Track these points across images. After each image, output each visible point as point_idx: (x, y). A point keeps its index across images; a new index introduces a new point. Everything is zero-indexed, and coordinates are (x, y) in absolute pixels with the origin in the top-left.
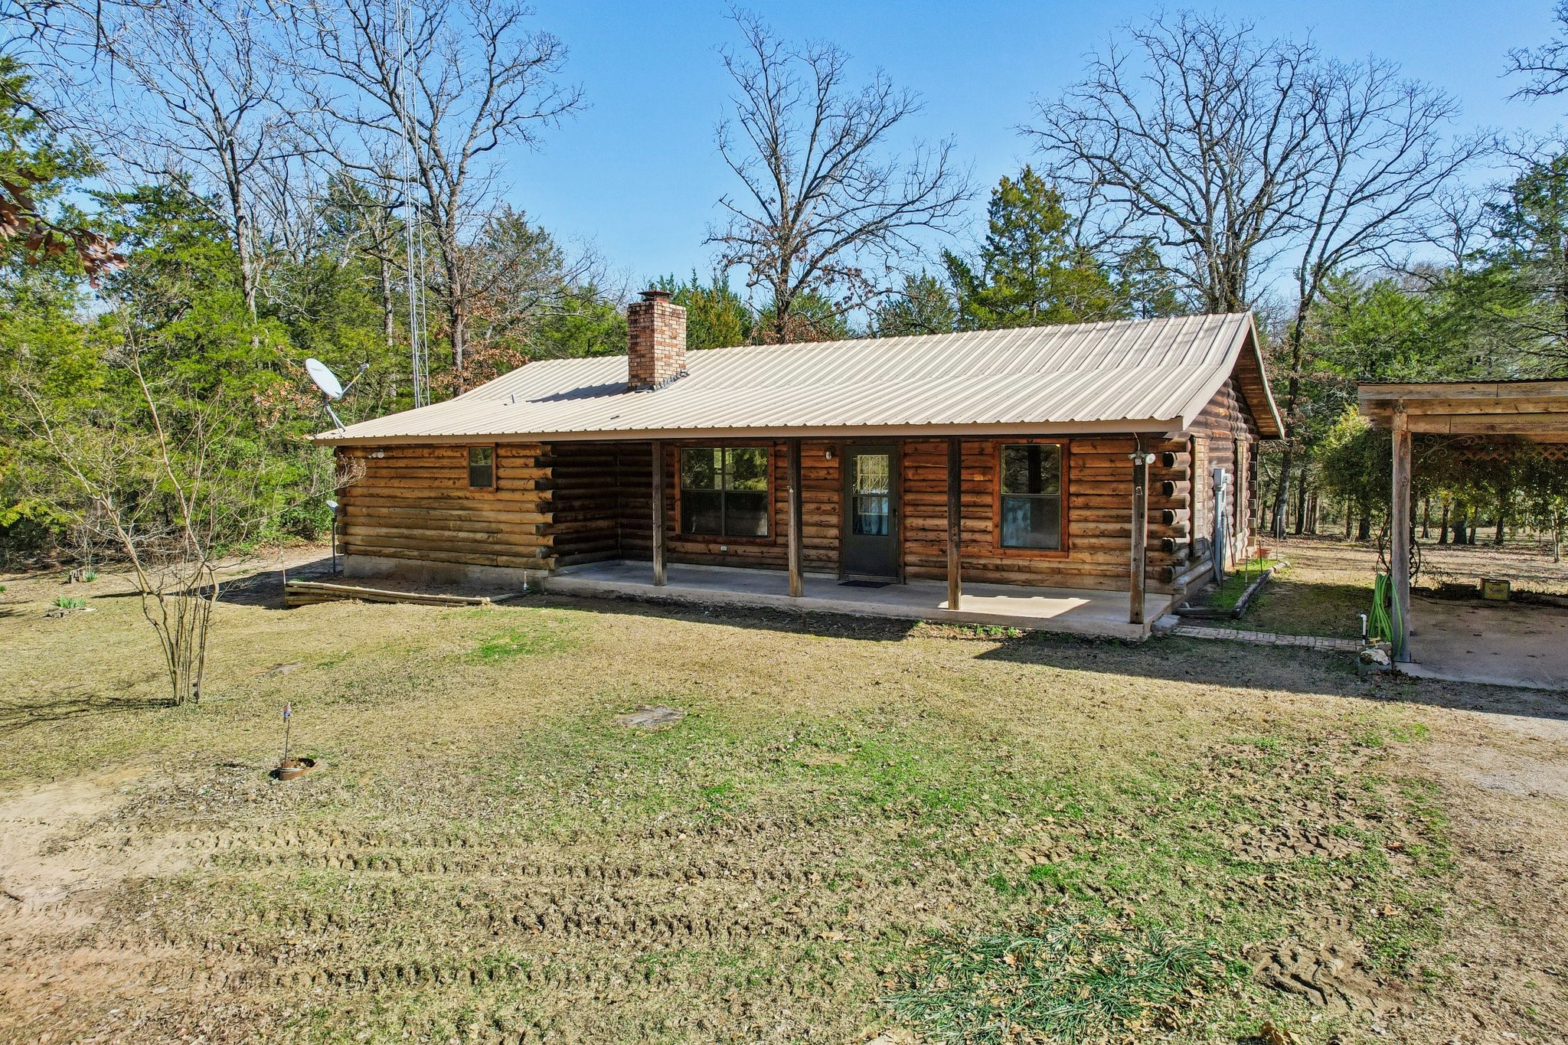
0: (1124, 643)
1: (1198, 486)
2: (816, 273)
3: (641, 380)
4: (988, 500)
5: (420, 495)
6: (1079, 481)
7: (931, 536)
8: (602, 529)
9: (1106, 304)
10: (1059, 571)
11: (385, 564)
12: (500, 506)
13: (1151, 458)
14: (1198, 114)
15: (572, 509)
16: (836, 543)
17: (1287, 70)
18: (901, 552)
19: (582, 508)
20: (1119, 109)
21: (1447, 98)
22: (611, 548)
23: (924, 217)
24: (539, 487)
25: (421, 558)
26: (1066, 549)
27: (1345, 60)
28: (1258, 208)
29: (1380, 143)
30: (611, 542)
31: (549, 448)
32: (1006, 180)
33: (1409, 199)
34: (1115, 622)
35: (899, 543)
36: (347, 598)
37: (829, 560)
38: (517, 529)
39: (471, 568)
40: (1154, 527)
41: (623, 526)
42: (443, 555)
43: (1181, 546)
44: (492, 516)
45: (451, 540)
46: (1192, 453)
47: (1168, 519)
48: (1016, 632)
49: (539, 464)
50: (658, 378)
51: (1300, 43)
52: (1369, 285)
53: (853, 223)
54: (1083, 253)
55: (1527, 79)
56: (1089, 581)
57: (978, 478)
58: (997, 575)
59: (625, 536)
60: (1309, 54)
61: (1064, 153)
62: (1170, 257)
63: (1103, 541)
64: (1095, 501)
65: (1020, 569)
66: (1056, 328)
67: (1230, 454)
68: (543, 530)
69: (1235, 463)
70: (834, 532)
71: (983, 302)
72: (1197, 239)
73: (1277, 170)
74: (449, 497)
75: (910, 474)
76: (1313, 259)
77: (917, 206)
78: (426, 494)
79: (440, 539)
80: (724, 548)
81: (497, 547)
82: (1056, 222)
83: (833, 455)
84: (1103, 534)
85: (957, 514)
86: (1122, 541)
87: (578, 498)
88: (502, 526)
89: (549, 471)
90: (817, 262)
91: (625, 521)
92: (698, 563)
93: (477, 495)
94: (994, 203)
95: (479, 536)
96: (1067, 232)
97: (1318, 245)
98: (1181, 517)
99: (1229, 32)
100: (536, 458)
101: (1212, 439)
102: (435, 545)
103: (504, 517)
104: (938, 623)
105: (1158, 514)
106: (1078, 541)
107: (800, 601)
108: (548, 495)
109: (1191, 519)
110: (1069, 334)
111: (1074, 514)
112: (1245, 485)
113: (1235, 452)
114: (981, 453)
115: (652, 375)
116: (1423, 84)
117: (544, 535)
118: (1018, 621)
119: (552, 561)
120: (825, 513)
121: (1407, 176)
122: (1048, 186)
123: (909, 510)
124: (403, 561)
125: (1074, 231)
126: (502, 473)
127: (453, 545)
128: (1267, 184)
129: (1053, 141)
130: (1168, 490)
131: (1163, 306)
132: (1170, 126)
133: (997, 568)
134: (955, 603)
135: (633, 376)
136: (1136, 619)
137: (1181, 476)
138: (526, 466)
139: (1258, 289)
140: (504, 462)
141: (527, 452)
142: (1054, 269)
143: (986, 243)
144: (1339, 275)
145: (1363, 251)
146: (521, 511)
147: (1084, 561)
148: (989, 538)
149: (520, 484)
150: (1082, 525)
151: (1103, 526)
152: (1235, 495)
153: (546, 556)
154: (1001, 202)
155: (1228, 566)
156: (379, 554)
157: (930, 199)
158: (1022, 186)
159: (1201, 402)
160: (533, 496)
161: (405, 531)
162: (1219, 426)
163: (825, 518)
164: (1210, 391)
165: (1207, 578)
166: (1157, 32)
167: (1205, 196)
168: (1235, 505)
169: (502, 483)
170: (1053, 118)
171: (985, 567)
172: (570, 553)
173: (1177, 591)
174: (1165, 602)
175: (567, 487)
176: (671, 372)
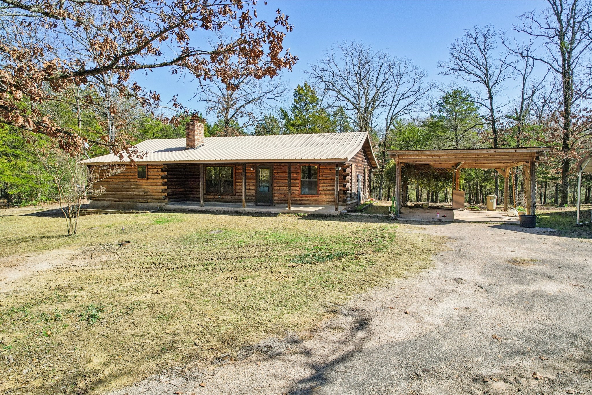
0: (333, 216)
1: (353, 178)
2: (238, 113)
3: (190, 146)
4: (298, 181)
5: (119, 181)
6: (322, 176)
7: (282, 192)
8: (180, 191)
9: (329, 127)
10: (317, 201)
11: (106, 203)
12: (149, 184)
13: (340, 168)
14: (356, 70)
15: (172, 185)
16: (254, 194)
17: (381, 60)
18: (273, 196)
19: (175, 185)
20: (334, 68)
21: (425, 71)
22: (182, 198)
23: (273, 97)
24: (163, 178)
25: (120, 201)
26: (318, 194)
27: (399, 57)
28: (374, 100)
29: (408, 82)
30: (183, 196)
31: (166, 166)
32: (299, 86)
33: (416, 99)
34: (331, 211)
35: (273, 194)
36: (97, 213)
37: (252, 199)
38: (154, 191)
39: (138, 203)
40: (341, 188)
41: (186, 191)
42: (128, 200)
43: (348, 193)
44: (146, 187)
45: (131, 195)
46: (351, 169)
47: (345, 186)
48: (306, 215)
49: (163, 171)
50: (196, 146)
51: (385, 53)
52: (407, 124)
53: (250, 98)
54: (322, 110)
55: (441, 70)
56: (324, 203)
57: (295, 175)
58: (300, 202)
59: (187, 194)
60: (387, 56)
61: (317, 79)
62: (348, 113)
63: (328, 192)
64: (326, 181)
65: (306, 200)
66: (315, 134)
67: (362, 171)
68: (164, 191)
69: (364, 174)
70: (253, 191)
71: (292, 125)
72: (356, 108)
73: (379, 89)
74: (130, 181)
75: (276, 174)
76: (390, 115)
77: (271, 93)
78: (122, 180)
79: (126, 195)
80: (219, 197)
81: (148, 197)
82: (314, 100)
83: (253, 169)
84: (328, 190)
85: (290, 185)
86: (333, 192)
87: (174, 181)
88: (149, 190)
89: (166, 173)
90: (238, 110)
91: (187, 189)
92: (211, 202)
93: (140, 181)
94: (295, 93)
95: (141, 193)
96: (317, 103)
97: (391, 111)
98: (348, 185)
99: (365, 48)
100: (162, 169)
101: (357, 166)
102: (124, 197)
103: (150, 187)
104: (285, 213)
105: (342, 184)
106: (322, 192)
107: (246, 209)
108: (166, 180)
109: (351, 187)
110: (319, 136)
111: (321, 185)
112: (367, 181)
113: (364, 171)
114: (296, 168)
115: (194, 145)
116: (418, 66)
117: (164, 193)
118: (306, 212)
119: (167, 201)
120: (250, 186)
121: (415, 93)
122: (312, 89)
123: (275, 184)
124: (113, 202)
125: (320, 103)
126: (149, 173)
127: (132, 197)
128: (376, 93)
129: (314, 76)
130: (345, 178)
131: (345, 129)
132: (349, 73)
133: (300, 200)
134: (290, 208)
135: (187, 145)
136: (336, 210)
137: (348, 175)
138: (158, 171)
139: (376, 124)
140: (150, 170)
141: (158, 167)
142: (313, 115)
143: (293, 106)
144: (399, 121)
145: (405, 113)
146: (156, 185)
147: (324, 198)
148: (298, 192)
149: (156, 177)
150: (323, 188)
151: (328, 188)
152: (364, 183)
153: (165, 199)
154: (297, 93)
155: (362, 202)
156: (104, 200)
157: (275, 92)
158: (304, 88)
159: (352, 155)
160: (161, 181)
161: (114, 193)
162: (359, 163)
163: (251, 187)
164: (355, 152)
165: (356, 204)
166: (344, 46)
167: (358, 96)
168: (364, 185)
169: (150, 177)
170: (314, 69)
171: (297, 200)
172: (172, 198)
173: (347, 205)
174: (344, 207)
175: (171, 178)
176: (199, 144)
